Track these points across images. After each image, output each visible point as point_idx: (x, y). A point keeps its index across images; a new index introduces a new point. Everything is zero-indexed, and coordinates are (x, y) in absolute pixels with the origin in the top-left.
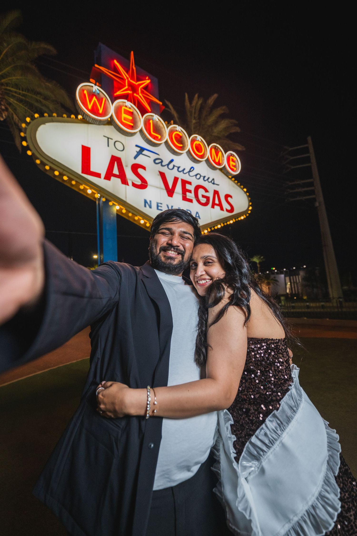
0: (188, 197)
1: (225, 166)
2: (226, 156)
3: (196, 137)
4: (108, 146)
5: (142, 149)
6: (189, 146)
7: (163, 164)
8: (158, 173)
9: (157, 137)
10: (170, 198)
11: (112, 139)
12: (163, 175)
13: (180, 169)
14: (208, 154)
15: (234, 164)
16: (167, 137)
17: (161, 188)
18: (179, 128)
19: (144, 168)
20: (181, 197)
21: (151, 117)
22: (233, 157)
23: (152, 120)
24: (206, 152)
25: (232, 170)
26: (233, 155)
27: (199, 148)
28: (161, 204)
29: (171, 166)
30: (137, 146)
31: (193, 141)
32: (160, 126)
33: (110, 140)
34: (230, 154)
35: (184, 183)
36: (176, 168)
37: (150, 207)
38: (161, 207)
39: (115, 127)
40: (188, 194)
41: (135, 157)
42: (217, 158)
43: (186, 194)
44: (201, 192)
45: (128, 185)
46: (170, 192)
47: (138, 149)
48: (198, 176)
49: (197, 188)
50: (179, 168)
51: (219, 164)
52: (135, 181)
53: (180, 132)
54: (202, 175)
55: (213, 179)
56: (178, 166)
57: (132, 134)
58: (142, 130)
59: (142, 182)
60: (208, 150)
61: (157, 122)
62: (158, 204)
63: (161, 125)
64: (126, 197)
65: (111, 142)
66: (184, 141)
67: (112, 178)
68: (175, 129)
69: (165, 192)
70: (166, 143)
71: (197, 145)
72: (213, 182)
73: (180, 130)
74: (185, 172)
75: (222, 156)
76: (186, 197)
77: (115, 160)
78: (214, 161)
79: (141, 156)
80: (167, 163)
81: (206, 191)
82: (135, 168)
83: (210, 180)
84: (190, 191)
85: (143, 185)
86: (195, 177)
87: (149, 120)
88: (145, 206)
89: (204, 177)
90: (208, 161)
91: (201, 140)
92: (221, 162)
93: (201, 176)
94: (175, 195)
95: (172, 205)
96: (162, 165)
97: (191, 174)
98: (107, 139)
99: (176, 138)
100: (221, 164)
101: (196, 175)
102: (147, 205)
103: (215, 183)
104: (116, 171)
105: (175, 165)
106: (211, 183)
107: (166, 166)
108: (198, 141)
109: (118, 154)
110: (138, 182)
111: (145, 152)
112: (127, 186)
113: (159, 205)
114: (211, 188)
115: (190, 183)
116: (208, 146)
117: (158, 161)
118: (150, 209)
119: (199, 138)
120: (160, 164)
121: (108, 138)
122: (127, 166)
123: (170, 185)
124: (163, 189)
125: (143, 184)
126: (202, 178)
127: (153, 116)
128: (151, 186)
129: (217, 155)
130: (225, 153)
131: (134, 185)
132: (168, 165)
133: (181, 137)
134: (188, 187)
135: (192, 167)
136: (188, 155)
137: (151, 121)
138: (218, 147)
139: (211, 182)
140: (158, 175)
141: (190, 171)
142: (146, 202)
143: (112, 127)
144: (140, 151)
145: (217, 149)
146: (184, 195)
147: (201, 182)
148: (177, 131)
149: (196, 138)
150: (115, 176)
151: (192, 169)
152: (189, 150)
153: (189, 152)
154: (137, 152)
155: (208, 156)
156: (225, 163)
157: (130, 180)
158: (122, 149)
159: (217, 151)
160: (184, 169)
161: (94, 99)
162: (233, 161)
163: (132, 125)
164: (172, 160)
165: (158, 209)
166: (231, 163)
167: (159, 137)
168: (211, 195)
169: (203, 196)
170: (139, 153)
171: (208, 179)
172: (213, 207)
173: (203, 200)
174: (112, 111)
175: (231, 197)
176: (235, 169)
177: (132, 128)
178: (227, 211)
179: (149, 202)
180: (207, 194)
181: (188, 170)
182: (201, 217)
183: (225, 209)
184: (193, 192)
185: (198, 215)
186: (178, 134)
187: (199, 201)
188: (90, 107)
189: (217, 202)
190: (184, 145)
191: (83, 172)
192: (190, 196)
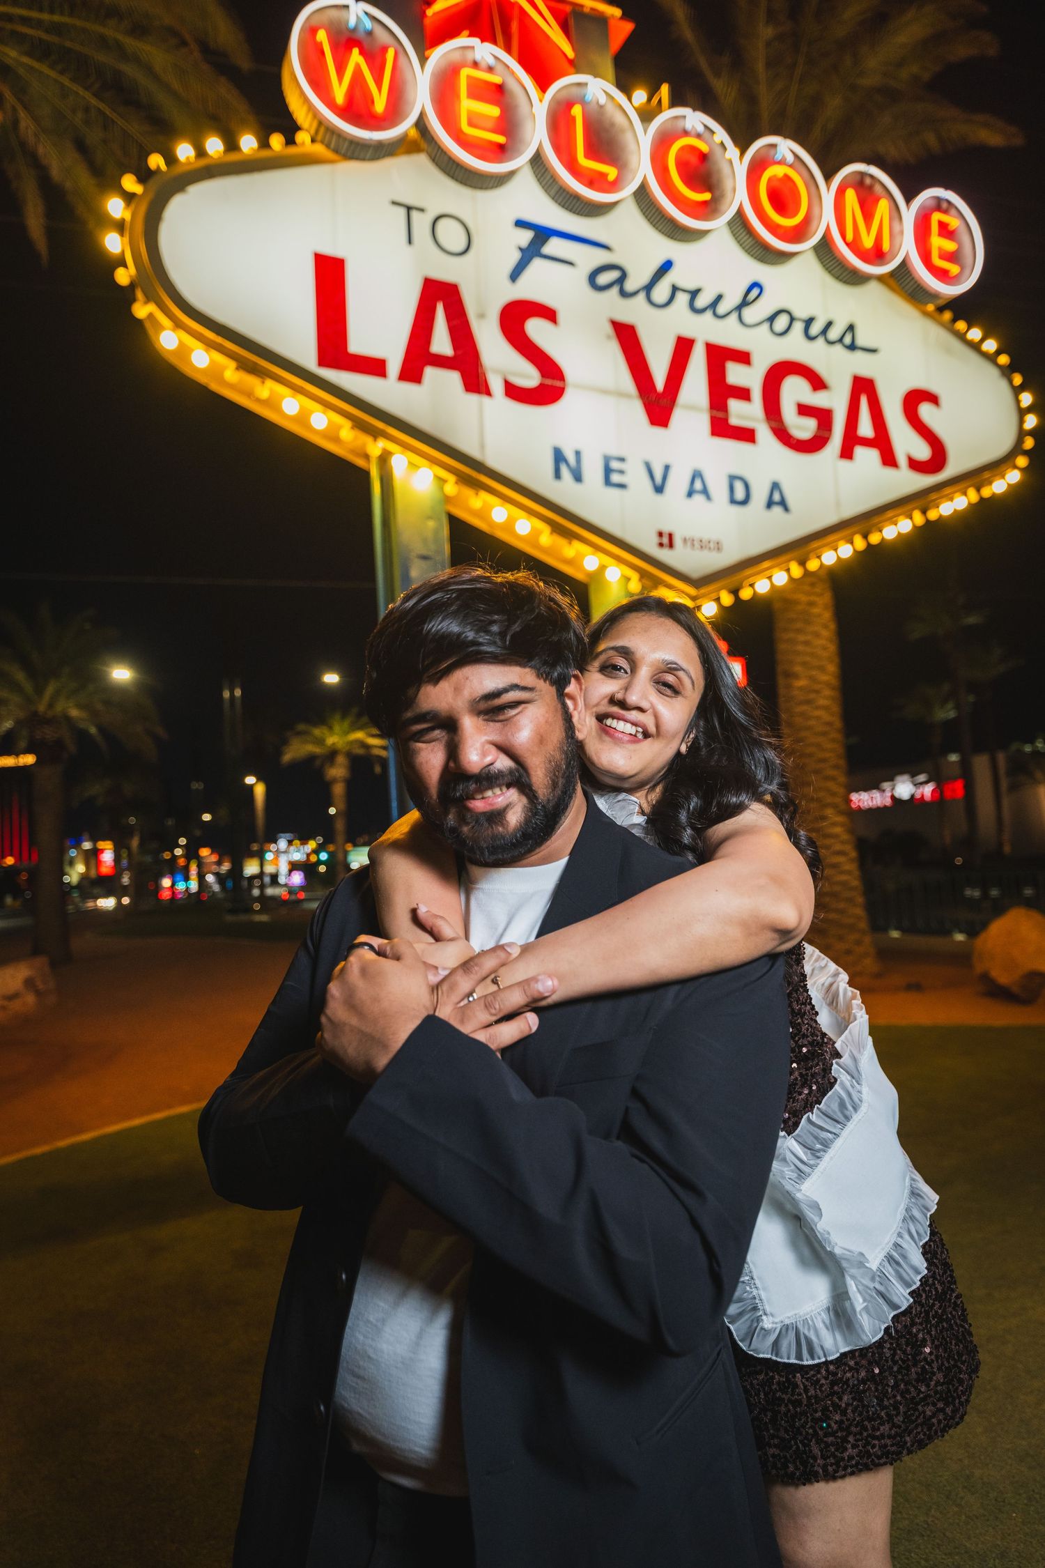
0: (734, 421)
1: (904, 264)
2: (909, 215)
3: (774, 146)
4: (410, 242)
5: (542, 234)
6: (737, 196)
7: (630, 286)
8: (609, 330)
9: (603, 176)
10: (658, 431)
11: (422, 210)
12: (626, 336)
13: (701, 302)
14: (828, 217)
15: (950, 246)
16: (642, 169)
17: (621, 394)
18: (695, 119)
19: (549, 314)
20: (703, 421)
21: (575, 91)
22: (945, 212)
23: (582, 102)
24: (816, 211)
25: (942, 275)
26: (944, 205)
27: (782, 198)
28: (622, 460)
29: (661, 292)
30: (520, 224)
31: (756, 169)
32: (612, 125)
33: (414, 214)
34: (932, 203)
35: (719, 357)
36: (682, 299)
37: (578, 478)
38: (621, 472)
39: (434, 160)
40: (734, 405)
41: (515, 275)
42: (868, 227)
43: (724, 408)
44: (794, 391)
45: (488, 393)
46: (660, 407)
47: (526, 237)
48: (781, 323)
49: (778, 374)
50: (694, 294)
51: (877, 255)
52: (513, 373)
53: (699, 136)
54: (797, 313)
55: (851, 328)
56: (692, 286)
57: (499, 181)
58: (542, 155)
59: (544, 374)
60: (828, 197)
61: (601, 107)
62: (607, 460)
63: (619, 119)
64: (482, 447)
65: (421, 223)
66: (719, 171)
67: (430, 372)
68: (680, 124)
69: (636, 410)
70: (642, 194)
71: (775, 184)
72: (848, 340)
73: (700, 129)
74: (722, 308)
75: (895, 214)
76: (726, 420)
77: (438, 297)
78: (854, 246)
79: (537, 263)
80: (645, 279)
81: (818, 383)
82: (514, 320)
83: (834, 334)
84: (744, 394)
85: (549, 387)
86: (766, 326)
87: (570, 105)
88: (558, 475)
89: (809, 322)
90: (825, 250)
91: (796, 156)
92: (886, 246)
93: (792, 319)
94: (677, 416)
95: (668, 461)
96: (624, 294)
97: (750, 314)
98: (402, 212)
99: (682, 165)
100: (888, 257)
101: (772, 319)
102: (564, 470)
103: (860, 342)
104: (441, 343)
105: (681, 283)
106: (838, 347)
107: (641, 297)
108: (782, 162)
109: (446, 271)
110: (529, 377)
111: (554, 246)
112: (485, 399)
113: (615, 465)
114: (838, 369)
115: (743, 358)
116: (828, 177)
117: (610, 278)
118: (579, 485)
119: (786, 147)
120: (615, 290)
121: (408, 209)
122: (482, 316)
123: (659, 376)
124: (627, 396)
125: (549, 382)
126: (798, 327)
127: (585, 85)
128: (578, 386)
129: (868, 215)
130: (909, 198)
131: (514, 392)
132: (648, 288)
133: (703, 157)
134: (735, 374)
135: (755, 285)
136: (735, 235)
137: (577, 111)
138: (872, 177)
139: (841, 340)
140: (609, 337)
141: (745, 303)
142: (559, 457)
143: (422, 159)
144: (532, 243)
145: (871, 188)
146: (720, 415)
147: (795, 348)
148: (686, 133)
149: (772, 152)
150: (441, 362)
151: (755, 292)
152: (740, 213)
153: (740, 224)
154: (521, 249)
155: (828, 228)
156: (908, 247)
157: (496, 371)
158: (461, 246)
159: (867, 195)
160: (720, 297)
161: (356, 57)
162: (946, 232)
163: (501, 139)
164: (666, 266)
165: (608, 482)
166: (937, 242)
167: (612, 173)
168: (836, 400)
169: (804, 410)
170: (531, 253)
171: (824, 332)
172: (847, 453)
173: (804, 428)
174: (421, 98)
175: (933, 399)
176: (954, 269)
177: (500, 152)
178: (915, 465)
179: (571, 459)
180: (818, 399)
181: (737, 300)
182: (790, 501)
183: (902, 460)
184: (757, 394)
185: (777, 497)
186: (693, 149)
187: (782, 435)
188: (340, 95)
189: (865, 428)
190: (717, 193)
191: (322, 362)
192: (744, 413)
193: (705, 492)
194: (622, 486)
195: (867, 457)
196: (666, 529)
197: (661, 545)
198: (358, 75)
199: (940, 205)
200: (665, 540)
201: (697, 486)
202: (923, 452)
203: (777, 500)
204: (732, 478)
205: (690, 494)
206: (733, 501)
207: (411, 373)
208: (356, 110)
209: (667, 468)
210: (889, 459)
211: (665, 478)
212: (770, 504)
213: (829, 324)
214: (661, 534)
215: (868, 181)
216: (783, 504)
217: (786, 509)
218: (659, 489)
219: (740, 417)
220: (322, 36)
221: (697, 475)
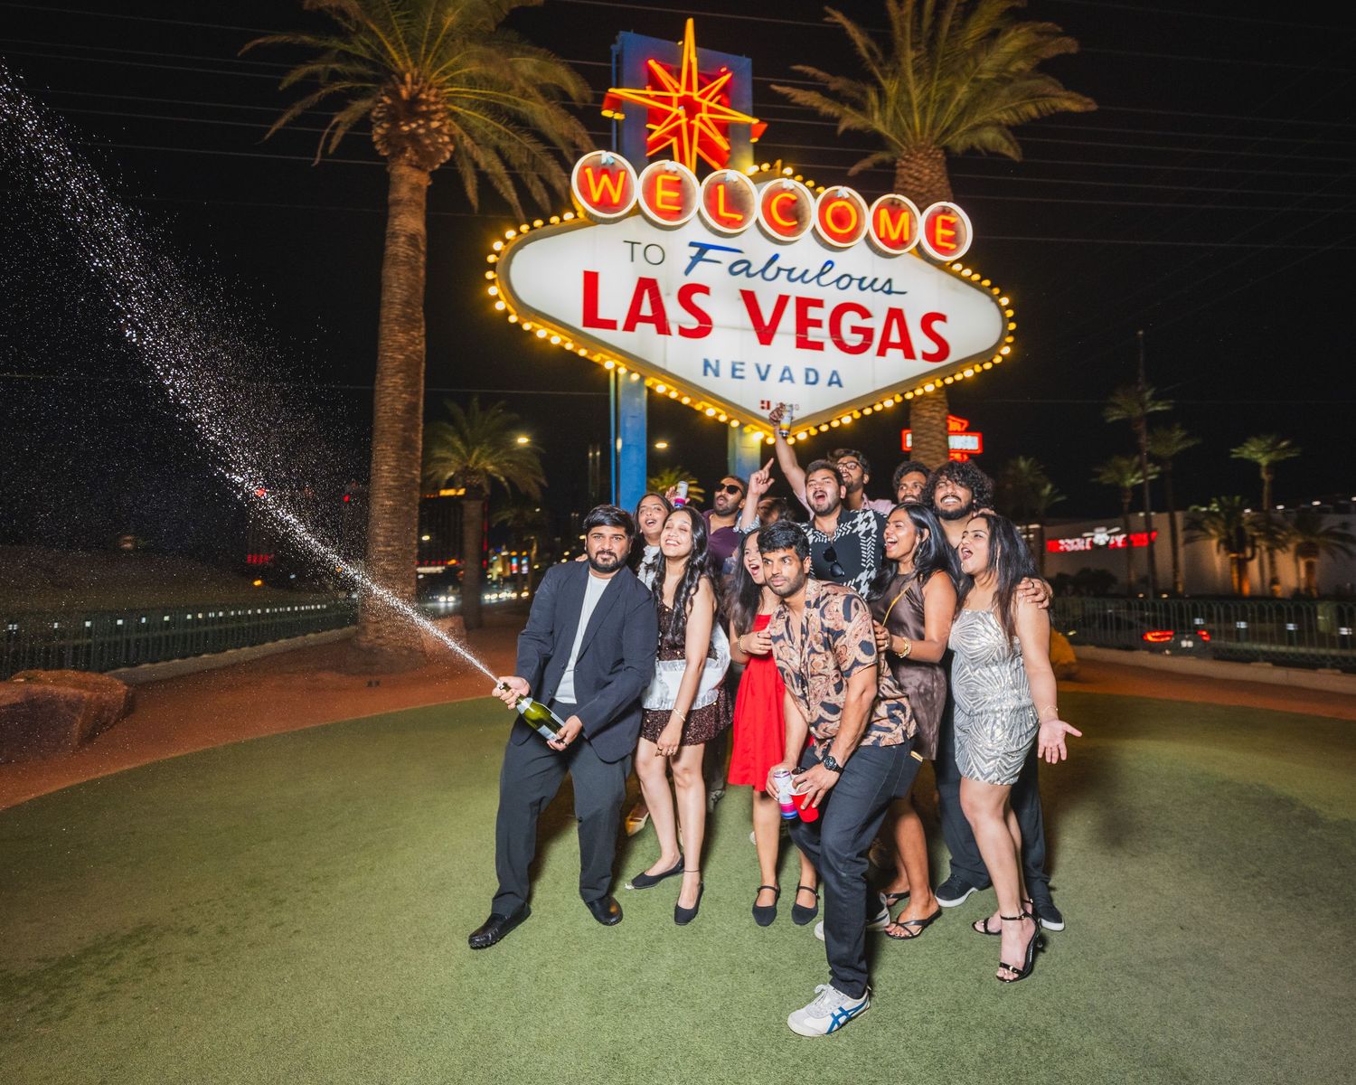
0: (810, 339)
1: (918, 246)
2: (921, 220)
3: (837, 190)
4: (632, 260)
5: (704, 248)
6: (813, 219)
7: (752, 271)
8: (739, 295)
9: (735, 220)
10: (764, 347)
11: (639, 243)
12: (749, 298)
13: (794, 275)
14: (868, 225)
15: (949, 233)
16: (756, 213)
17: (744, 330)
18: (789, 184)
19: (705, 290)
20: (793, 340)
21: (720, 179)
22: (948, 213)
23: (724, 184)
24: (861, 224)
25: (945, 251)
26: (947, 210)
27: (840, 218)
28: (742, 364)
29: (771, 272)
30: (692, 244)
31: (824, 205)
32: (741, 191)
33: (635, 246)
34: (941, 209)
35: (803, 304)
36: (783, 274)
37: (717, 374)
38: (742, 370)
39: (642, 220)
40: (811, 330)
41: (687, 272)
42: (895, 229)
43: (805, 332)
44: (850, 319)
45: (669, 333)
46: (765, 334)
47: (695, 250)
48: (845, 282)
49: (840, 310)
50: (791, 271)
52: (684, 323)
53: (790, 191)
54: (854, 277)
55: (889, 281)
56: (790, 267)
57: (678, 228)
58: (701, 213)
59: (701, 322)
60: (868, 214)
61: (735, 184)
62: (734, 364)
63: (742, 186)
64: (665, 361)
65: (639, 250)
66: (801, 209)
67: (639, 325)
68: (780, 187)
69: (753, 337)
70: (758, 224)
71: (837, 211)
72: (886, 288)
73: (791, 188)
74: (807, 278)
75: (912, 219)
76: (806, 338)
77: (647, 286)
78: (886, 240)
79: (700, 264)
80: (762, 266)
81: (865, 314)
82: (686, 295)
83: (877, 286)
84: (818, 324)
85: (704, 327)
86: (834, 284)
87: (717, 186)
88: (705, 374)
89: (862, 280)
90: (868, 243)
91: (851, 195)
92: (906, 237)
93: (851, 279)
94: (777, 339)
95: (769, 363)
96: (748, 275)
97: (824, 279)
98: (629, 245)
99: (780, 208)
100: (908, 244)
101: (838, 281)
102: (709, 370)
103: (894, 289)
104: (646, 310)
105: (782, 266)
106: (881, 292)
107: (759, 276)
108: (841, 199)
109: (650, 273)
110: (692, 323)
111: (710, 254)
112: (669, 337)
113: (738, 366)
114: (879, 305)
115: (818, 303)
116: (869, 204)
117: (742, 267)
118: (717, 378)
119: (842, 191)
120: (743, 274)
121: (633, 243)
122: (668, 294)
123: (767, 318)
124: (748, 330)
125: (703, 325)
126: (855, 283)
127: (726, 174)
128: (720, 327)
129: (895, 222)
130: (922, 210)
131: (684, 332)
132: (763, 271)
133: (794, 202)
134: (813, 313)
135: (829, 262)
136: (814, 240)
137: (721, 188)
138: (899, 200)
139: (882, 289)
140: (738, 299)
141: (822, 273)
142: (707, 364)
143: (639, 217)
144: (698, 253)
145: (897, 207)
146: (802, 335)
147: (853, 295)
148: (783, 191)
149: (834, 195)
150: (646, 320)
151: (829, 266)
152: (815, 231)
153: (815, 235)
154: (692, 257)
155: (869, 231)
156: (920, 235)
157: (675, 322)
158: (660, 259)
159: (895, 210)
160: (806, 271)
161: (605, 178)
162: (947, 225)
163: (678, 208)
164: (775, 257)
165: (734, 376)
166: (940, 231)
167: (739, 217)
168: (877, 324)
169: (855, 330)
170: (696, 259)
171: (871, 285)
172: (881, 352)
173: (857, 340)
174: (637, 194)
175: (942, 318)
176: (952, 246)
177: (679, 214)
178: (926, 357)
179: (713, 364)
180: (866, 323)
181: (818, 272)
182: (843, 381)
183: (918, 354)
184: (826, 324)
185: (835, 379)
186: (787, 199)
187: (841, 345)
188: (596, 197)
189: (895, 337)
190: (801, 220)
191: (586, 324)
192: (817, 334)
193: (791, 378)
194: (742, 377)
195: (895, 355)
196: (766, 399)
197: (763, 408)
198: (605, 188)
199: (945, 211)
200: (765, 405)
201: (786, 375)
202: (933, 348)
203: (835, 380)
204: (808, 370)
205: (781, 380)
206: (807, 383)
207: (630, 326)
208: (605, 203)
209: (769, 366)
210: (909, 354)
211: (767, 372)
212: (830, 383)
213: (875, 280)
214: (763, 402)
215: (896, 202)
216: (839, 383)
217: (841, 386)
218: (763, 378)
219: (814, 336)
220: (588, 171)
221: (786, 369)
